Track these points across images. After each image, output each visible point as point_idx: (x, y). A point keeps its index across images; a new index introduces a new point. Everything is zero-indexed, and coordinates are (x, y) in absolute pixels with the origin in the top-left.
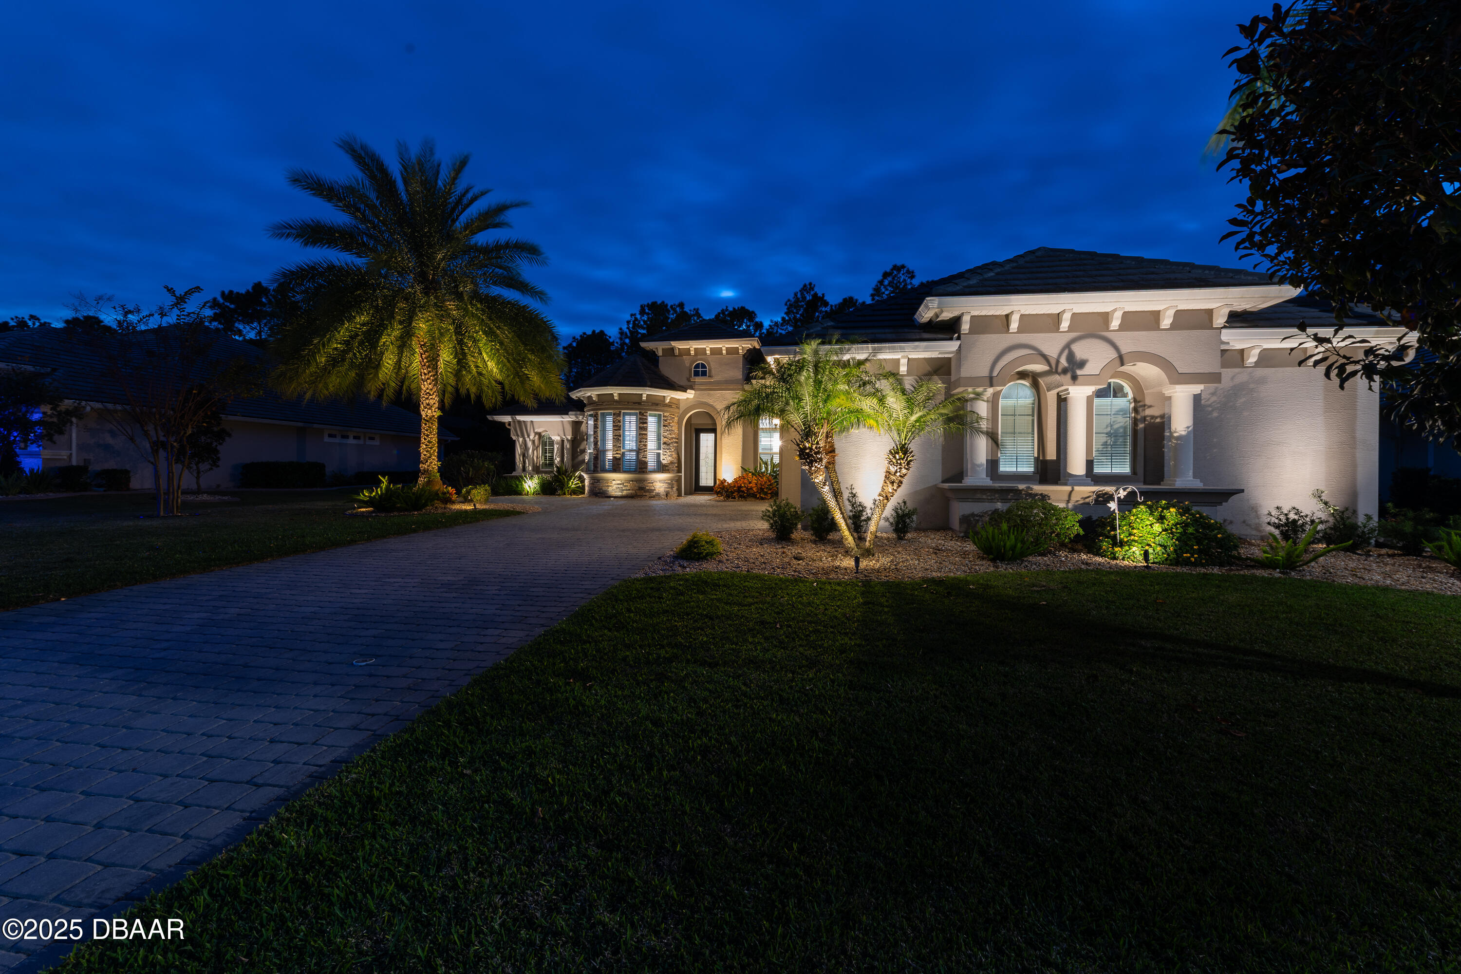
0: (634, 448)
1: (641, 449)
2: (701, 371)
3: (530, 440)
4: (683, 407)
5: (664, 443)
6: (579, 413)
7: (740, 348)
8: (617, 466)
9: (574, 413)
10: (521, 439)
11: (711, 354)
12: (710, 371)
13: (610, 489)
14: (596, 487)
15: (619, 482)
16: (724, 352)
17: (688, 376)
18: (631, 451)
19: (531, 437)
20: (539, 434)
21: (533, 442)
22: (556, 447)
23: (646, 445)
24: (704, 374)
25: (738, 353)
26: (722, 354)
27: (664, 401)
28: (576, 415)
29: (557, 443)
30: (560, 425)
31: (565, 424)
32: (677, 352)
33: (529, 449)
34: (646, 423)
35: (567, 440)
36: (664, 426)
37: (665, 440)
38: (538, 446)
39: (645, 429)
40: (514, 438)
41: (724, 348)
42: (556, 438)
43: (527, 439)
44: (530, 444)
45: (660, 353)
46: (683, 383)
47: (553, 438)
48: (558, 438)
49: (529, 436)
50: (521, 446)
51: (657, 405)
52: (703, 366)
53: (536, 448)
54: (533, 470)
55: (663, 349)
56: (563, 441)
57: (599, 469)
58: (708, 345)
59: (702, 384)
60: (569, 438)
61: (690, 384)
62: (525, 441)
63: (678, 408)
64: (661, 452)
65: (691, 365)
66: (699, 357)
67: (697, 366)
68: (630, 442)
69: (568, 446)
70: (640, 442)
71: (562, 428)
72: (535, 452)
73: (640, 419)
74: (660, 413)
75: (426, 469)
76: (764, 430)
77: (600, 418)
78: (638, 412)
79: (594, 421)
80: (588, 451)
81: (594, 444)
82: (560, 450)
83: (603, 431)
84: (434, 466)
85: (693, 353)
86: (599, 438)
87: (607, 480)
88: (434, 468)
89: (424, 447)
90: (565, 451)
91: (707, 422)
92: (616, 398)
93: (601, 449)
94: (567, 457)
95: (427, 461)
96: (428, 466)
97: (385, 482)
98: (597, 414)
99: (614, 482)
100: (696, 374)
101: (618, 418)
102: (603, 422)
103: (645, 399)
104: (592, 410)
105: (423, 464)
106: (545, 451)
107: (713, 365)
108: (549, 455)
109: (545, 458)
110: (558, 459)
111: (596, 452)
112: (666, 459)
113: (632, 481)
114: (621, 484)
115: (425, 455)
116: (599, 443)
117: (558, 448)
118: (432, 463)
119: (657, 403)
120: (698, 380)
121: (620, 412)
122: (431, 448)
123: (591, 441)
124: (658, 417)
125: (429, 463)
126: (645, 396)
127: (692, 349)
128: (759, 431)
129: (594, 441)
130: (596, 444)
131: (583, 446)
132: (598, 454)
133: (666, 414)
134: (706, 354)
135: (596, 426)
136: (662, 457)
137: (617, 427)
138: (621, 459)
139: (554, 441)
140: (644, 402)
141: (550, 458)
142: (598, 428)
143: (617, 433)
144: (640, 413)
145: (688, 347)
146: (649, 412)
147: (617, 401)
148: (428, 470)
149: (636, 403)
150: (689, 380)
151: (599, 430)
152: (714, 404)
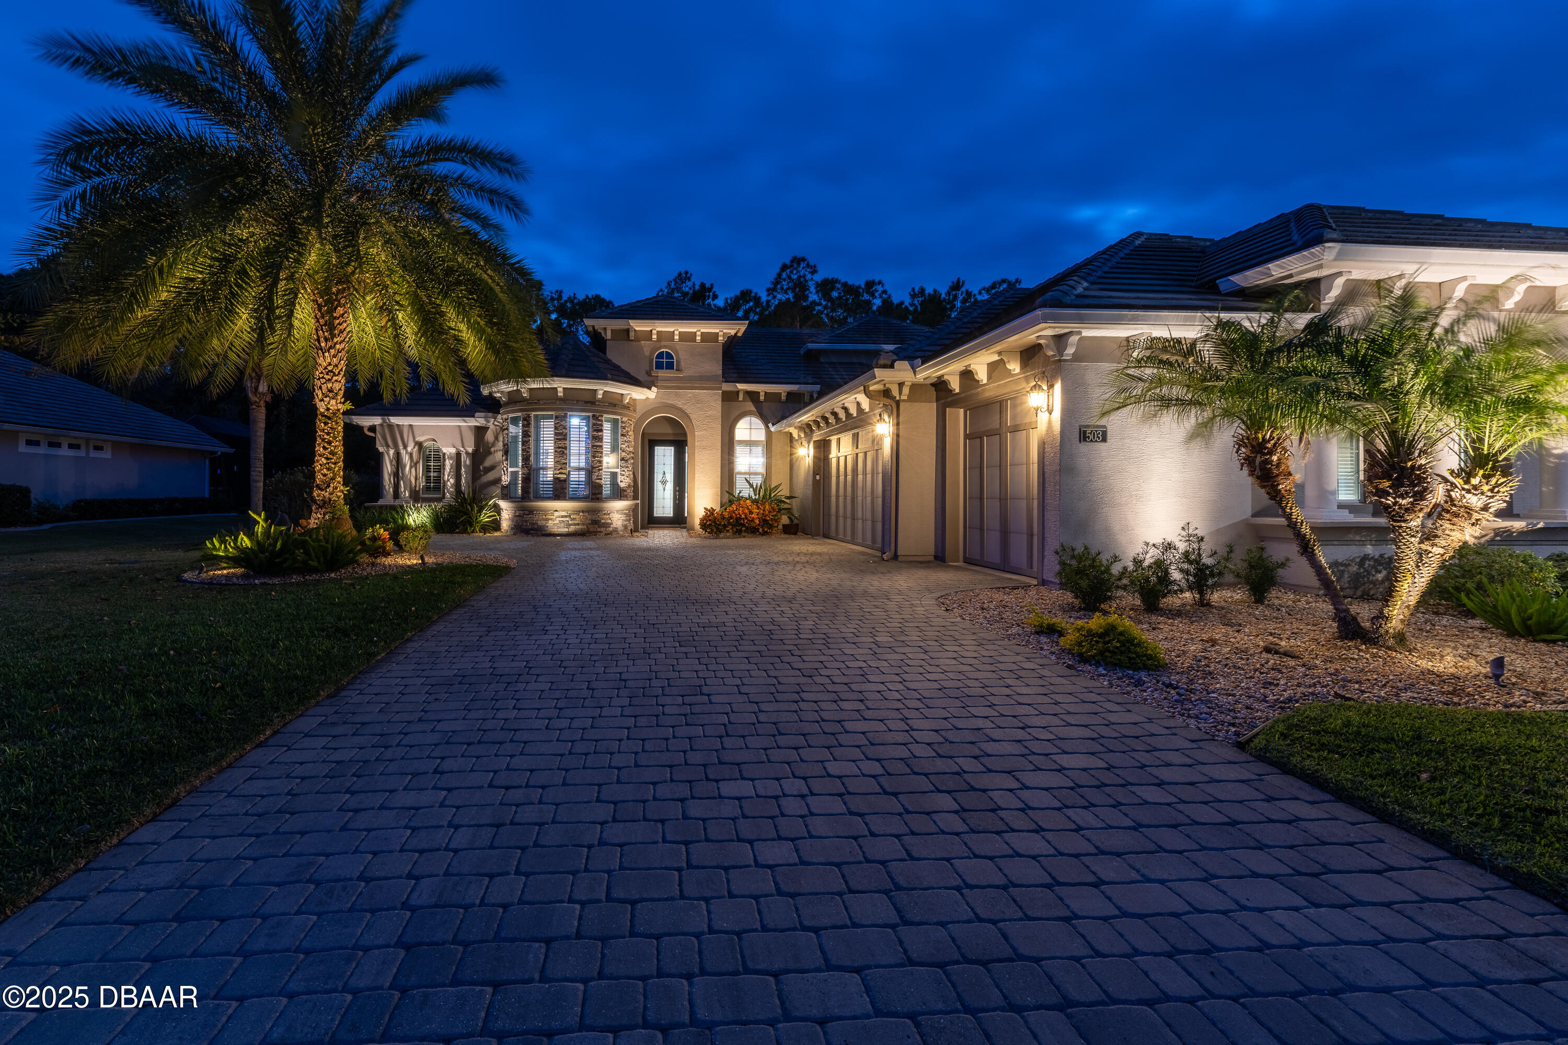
0: (583, 465)
1: (593, 469)
2: (666, 362)
3: (407, 452)
4: (640, 410)
5: (624, 459)
6: (490, 414)
7: (721, 334)
8: (560, 490)
9: (482, 414)
10: (392, 452)
11: (680, 340)
12: (678, 362)
13: (550, 523)
14: (526, 521)
15: (564, 514)
16: (698, 338)
17: (648, 368)
18: (579, 469)
19: (409, 449)
20: (420, 445)
21: (411, 455)
22: (448, 463)
23: (600, 462)
24: (670, 366)
25: (717, 341)
26: (695, 340)
27: (622, 401)
28: (486, 418)
29: (450, 458)
30: (457, 431)
31: (463, 430)
32: (632, 334)
33: (405, 466)
34: (601, 431)
35: (467, 453)
36: (622, 435)
37: (623, 454)
38: (418, 462)
39: (600, 439)
40: (381, 449)
41: (699, 333)
42: (449, 450)
43: (403, 452)
44: (406, 459)
45: (609, 335)
46: (642, 377)
47: (445, 450)
48: (453, 451)
49: (405, 447)
50: (391, 462)
51: (615, 405)
52: (669, 356)
53: (415, 465)
54: (410, 496)
55: (612, 331)
56: (458, 455)
57: (531, 496)
58: (677, 328)
59: (668, 379)
60: (470, 450)
61: (650, 379)
62: (398, 454)
63: (635, 411)
64: (617, 470)
65: (652, 353)
66: (663, 343)
67: (660, 355)
68: (577, 458)
69: (468, 462)
70: (594, 457)
71: (458, 436)
72: (413, 470)
73: (594, 424)
74: (619, 417)
75: (327, 499)
76: (741, 442)
77: (532, 422)
78: (590, 414)
79: (523, 426)
80: (510, 470)
81: (523, 460)
82: (454, 467)
83: (537, 440)
84: (339, 494)
85: (654, 337)
86: (532, 451)
87: (545, 511)
88: (339, 497)
89: (325, 462)
90: (463, 469)
91: (667, 431)
92: (560, 394)
93: (534, 466)
94: (466, 478)
95: (329, 486)
96: (331, 494)
97: (262, 522)
98: (529, 416)
99: (556, 514)
100: (659, 366)
101: (563, 423)
102: (538, 428)
103: (600, 396)
104: (520, 411)
105: (322, 490)
106: (427, 469)
107: (682, 355)
108: (436, 474)
109: (428, 479)
110: (452, 481)
111: (526, 471)
112: (624, 481)
113: (583, 512)
114: (566, 516)
115: (325, 475)
116: (532, 458)
117: (451, 465)
118: (336, 488)
119: (614, 404)
120: (662, 373)
121: (566, 414)
122: (335, 463)
123: (516, 455)
124: (615, 423)
125: (331, 489)
126: (601, 392)
127: (654, 332)
128: (735, 444)
129: (523, 455)
130: (526, 459)
131: (488, 463)
132: (529, 474)
133: (625, 419)
134: (673, 340)
135: (526, 434)
136: (620, 478)
137: (562, 436)
138: (565, 481)
139: (444, 454)
140: (599, 401)
141: (438, 480)
142: (529, 436)
143: (561, 444)
144: (593, 416)
145: (649, 329)
146: (605, 416)
147: (561, 399)
148: (330, 500)
149: (588, 402)
150: (649, 373)
151: (532, 439)
152: (684, 407)
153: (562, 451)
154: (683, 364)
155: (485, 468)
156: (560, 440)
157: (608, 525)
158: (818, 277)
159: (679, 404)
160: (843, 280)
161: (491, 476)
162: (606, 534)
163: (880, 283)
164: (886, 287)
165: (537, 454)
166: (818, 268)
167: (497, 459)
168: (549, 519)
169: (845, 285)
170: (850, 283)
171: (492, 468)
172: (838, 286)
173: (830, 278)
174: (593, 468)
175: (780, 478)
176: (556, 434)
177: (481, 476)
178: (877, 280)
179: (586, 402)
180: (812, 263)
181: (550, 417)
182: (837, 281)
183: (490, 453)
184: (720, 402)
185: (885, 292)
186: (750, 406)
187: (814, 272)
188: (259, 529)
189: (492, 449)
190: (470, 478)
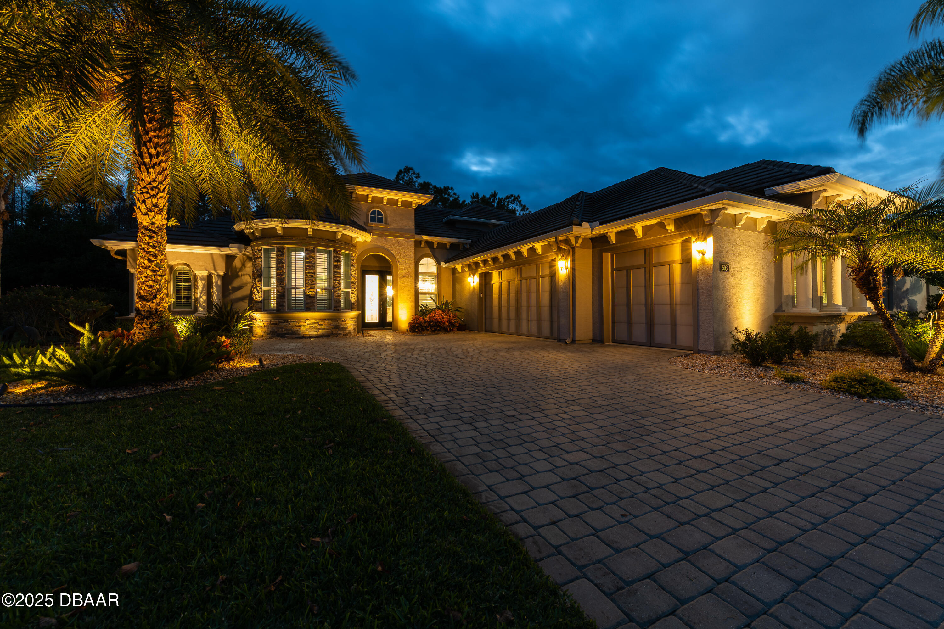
0: (326, 285)
1: (336, 288)
2: (377, 217)
4: (361, 249)
5: (353, 282)
6: (242, 246)
7: (413, 202)
8: (309, 304)
9: (235, 246)
11: (387, 203)
12: (385, 219)
13: (303, 329)
14: (282, 328)
15: (314, 321)
16: (399, 203)
17: (365, 221)
18: (323, 288)
22: (199, 284)
23: (338, 284)
24: (380, 220)
25: (411, 207)
26: (396, 205)
27: (351, 241)
28: (238, 248)
29: (202, 279)
30: (210, 258)
31: (216, 257)
32: (355, 196)
34: (339, 261)
35: (218, 276)
36: (352, 265)
37: (353, 279)
39: (339, 267)
40: (132, 271)
41: (399, 200)
42: (201, 273)
46: (363, 226)
47: (197, 273)
48: (206, 273)
52: (380, 213)
56: (210, 276)
57: (286, 308)
58: (386, 195)
59: (378, 229)
60: (222, 273)
61: (367, 226)
63: (358, 249)
64: (350, 290)
65: (368, 211)
66: (376, 205)
67: (374, 213)
68: (322, 280)
69: (219, 283)
70: (335, 280)
71: (211, 262)
73: (335, 257)
74: (350, 253)
75: (153, 310)
76: (423, 274)
77: (286, 253)
78: (332, 249)
79: (277, 255)
80: (264, 289)
81: (278, 281)
82: (206, 287)
83: (289, 267)
84: (165, 305)
85: (370, 199)
86: (286, 275)
87: (298, 320)
88: (165, 308)
89: (150, 273)
90: (215, 288)
91: (375, 264)
92: (310, 233)
93: (287, 287)
94: (217, 296)
95: (155, 297)
96: (158, 305)
97: (87, 334)
98: (283, 249)
99: (308, 322)
100: (373, 220)
101: (312, 255)
102: (289, 257)
103: (339, 237)
104: (275, 244)
105: (148, 301)
106: (177, 288)
107: (389, 213)
108: (186, 292)
109: (178, 296)
110: (204, 298)
111: (281, 289)
112: (353, 298)
113: (328, 320)
114: (315, 323)
115: (150, 287)
116: (286, 280)
117: (204, 285)
118: (163, 299)
119: (348, 243)
120: (375, 225)
121: (314, 248)
122: (161, 276)
123: (269, 278)
124: (347, 256)
125: (158, 300)
126: (340, 234)
127: (370, 196)
128: (419, 275)
129: (277, 278)
130: (280, 281)
131: (236, 283)
132: (284, 292)
133: (353, 254)
134: (382, 202)
135: (280, 262)
136: (351, 296)
137: (310, 264)
138: (314, 297)
139: (195, 276)
140: (338, 240)
141: (188, 297)
142: (284, 263)
143: (311, 269)
144: (334, 251)
145: (366, 194)
146: (342, 251)
147: (310, 237)
148: (156, 310)
149: (330, 240)
150: (366, 224)
151: (286, 266)
152: (390, 249)
153: (310, 275)
154: (389, 220)
155: (233, 288)
156: (310, 267)
157: (344, 329)
158: (420, 181)
159: (387, 246)
160: (433, 184)
161: (239, 294)
162: (344, 335)
163: (452, 188)
164: (455, 191)
165: (290, 277)
166: (421, 175)
167: (244, 281)
168: (301, 326)
169: (435, 187)
170: (438, 186)
171: (240, 288)
172: (431, 187)
173: (426, 182)
174: (334, 288)
175: (447, 296)
176: (306, 262)
177: (230, 294)
178: (450, 187)
179: (329, 240)
180: (417, 172)
181: (301, 250)
182: (430, 184)
183: (238, 276)
184: (414, 247)
185: (455, 194)
186: (428, 251)
187: (418, 177)
188: (84, 341)
189: (240, 273)
190: (221, 295)
